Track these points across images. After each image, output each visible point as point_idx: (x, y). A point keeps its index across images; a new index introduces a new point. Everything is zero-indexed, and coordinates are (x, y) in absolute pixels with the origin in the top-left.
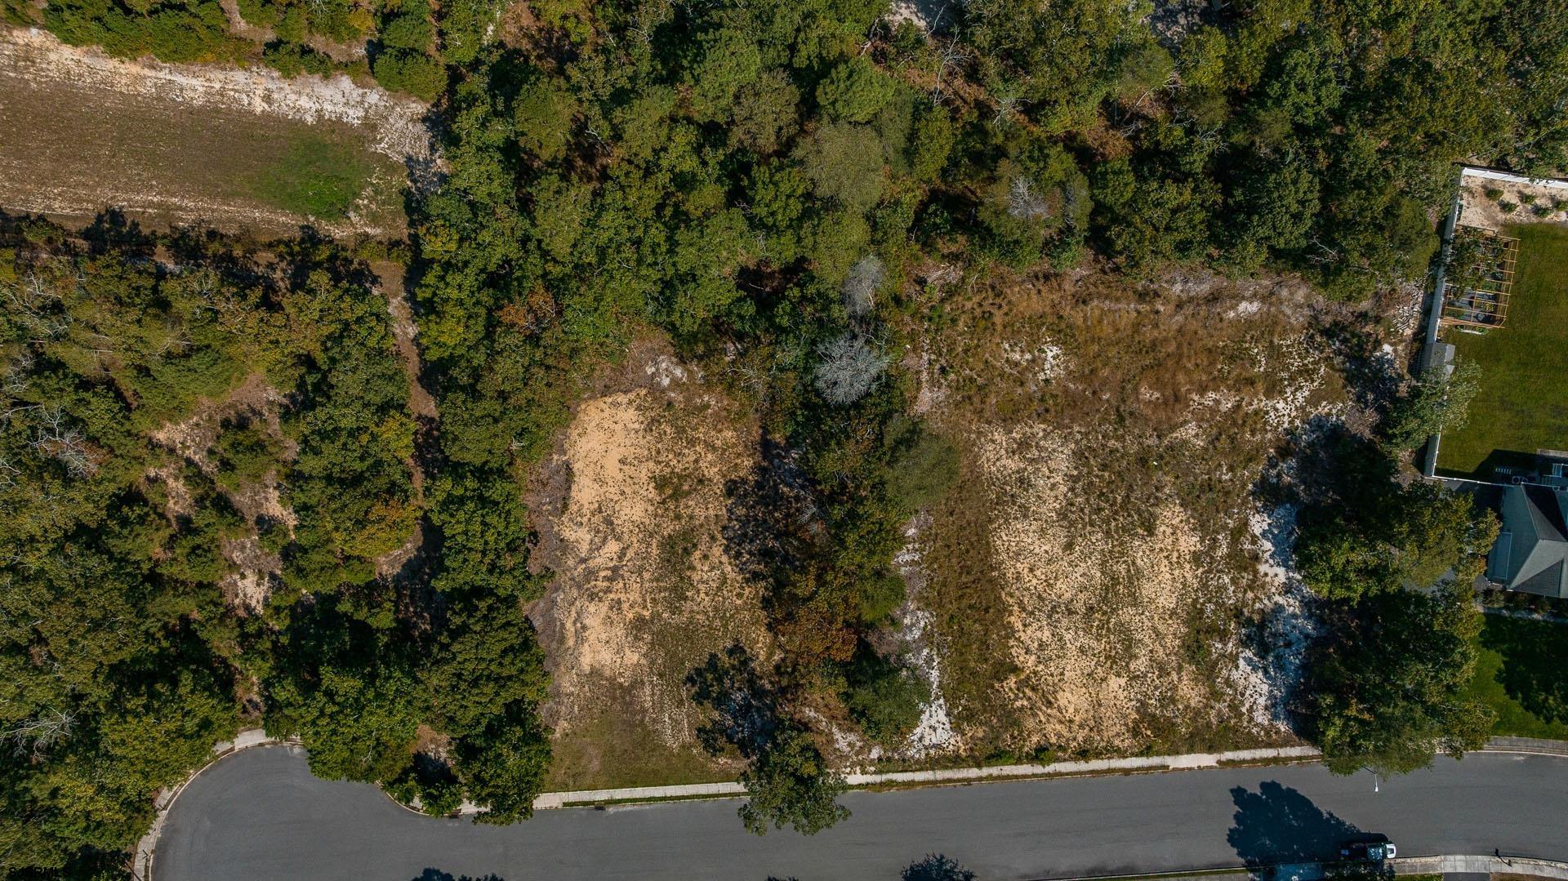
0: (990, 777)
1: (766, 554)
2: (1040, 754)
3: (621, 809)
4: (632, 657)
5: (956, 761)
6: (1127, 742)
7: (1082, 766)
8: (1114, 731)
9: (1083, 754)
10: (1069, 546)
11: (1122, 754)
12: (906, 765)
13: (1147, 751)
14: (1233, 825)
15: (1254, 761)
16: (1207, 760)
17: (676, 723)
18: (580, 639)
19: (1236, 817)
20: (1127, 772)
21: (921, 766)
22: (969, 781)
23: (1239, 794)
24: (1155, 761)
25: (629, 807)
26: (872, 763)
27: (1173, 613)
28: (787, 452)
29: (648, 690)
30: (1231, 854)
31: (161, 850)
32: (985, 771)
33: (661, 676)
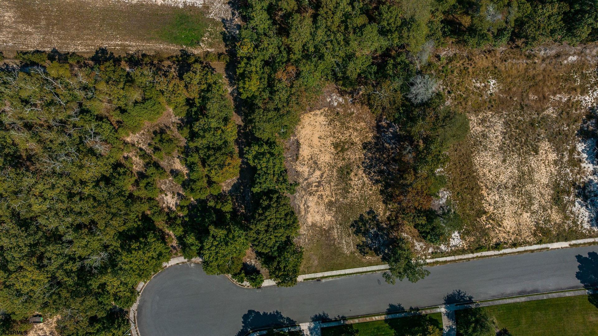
0: (477, 257)
1: (381, 172)
2: (497, 246)
3: (327, 280)
4: (328, 218)
5: (463, 251)
6: (531, 239)
7: (514, 250)
8: (526, 235)
9: (514, 245)
10: (504, 161)
11: (530, 244)
12: (443, 254)
13: (540, 242)
14: (578, 270)
15: (585, 244)
16: (565, 244)
17: (348, 244)
18: (307, 212)
19: (579, 267)
20: (532, 251)
21: (449, 254)
22: (468, 259)
23: (579, 258)
24: (544, 246)
25: (331, 279)
26: (429, 254)
27: (547, 185)
28: (388, 129)
29: (335, 231)
30: (578, 282)
31: (139, 309)
32: (475, 255)
33: (340, 224)
